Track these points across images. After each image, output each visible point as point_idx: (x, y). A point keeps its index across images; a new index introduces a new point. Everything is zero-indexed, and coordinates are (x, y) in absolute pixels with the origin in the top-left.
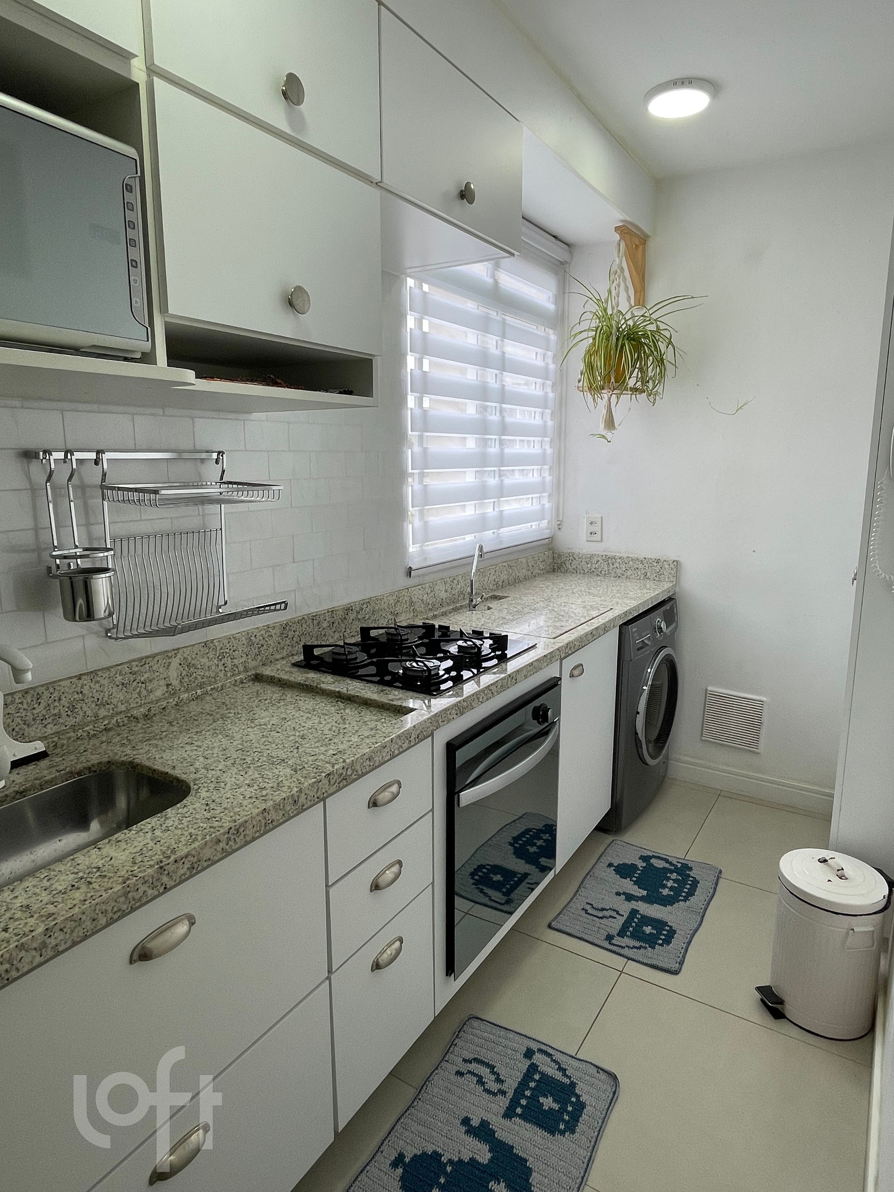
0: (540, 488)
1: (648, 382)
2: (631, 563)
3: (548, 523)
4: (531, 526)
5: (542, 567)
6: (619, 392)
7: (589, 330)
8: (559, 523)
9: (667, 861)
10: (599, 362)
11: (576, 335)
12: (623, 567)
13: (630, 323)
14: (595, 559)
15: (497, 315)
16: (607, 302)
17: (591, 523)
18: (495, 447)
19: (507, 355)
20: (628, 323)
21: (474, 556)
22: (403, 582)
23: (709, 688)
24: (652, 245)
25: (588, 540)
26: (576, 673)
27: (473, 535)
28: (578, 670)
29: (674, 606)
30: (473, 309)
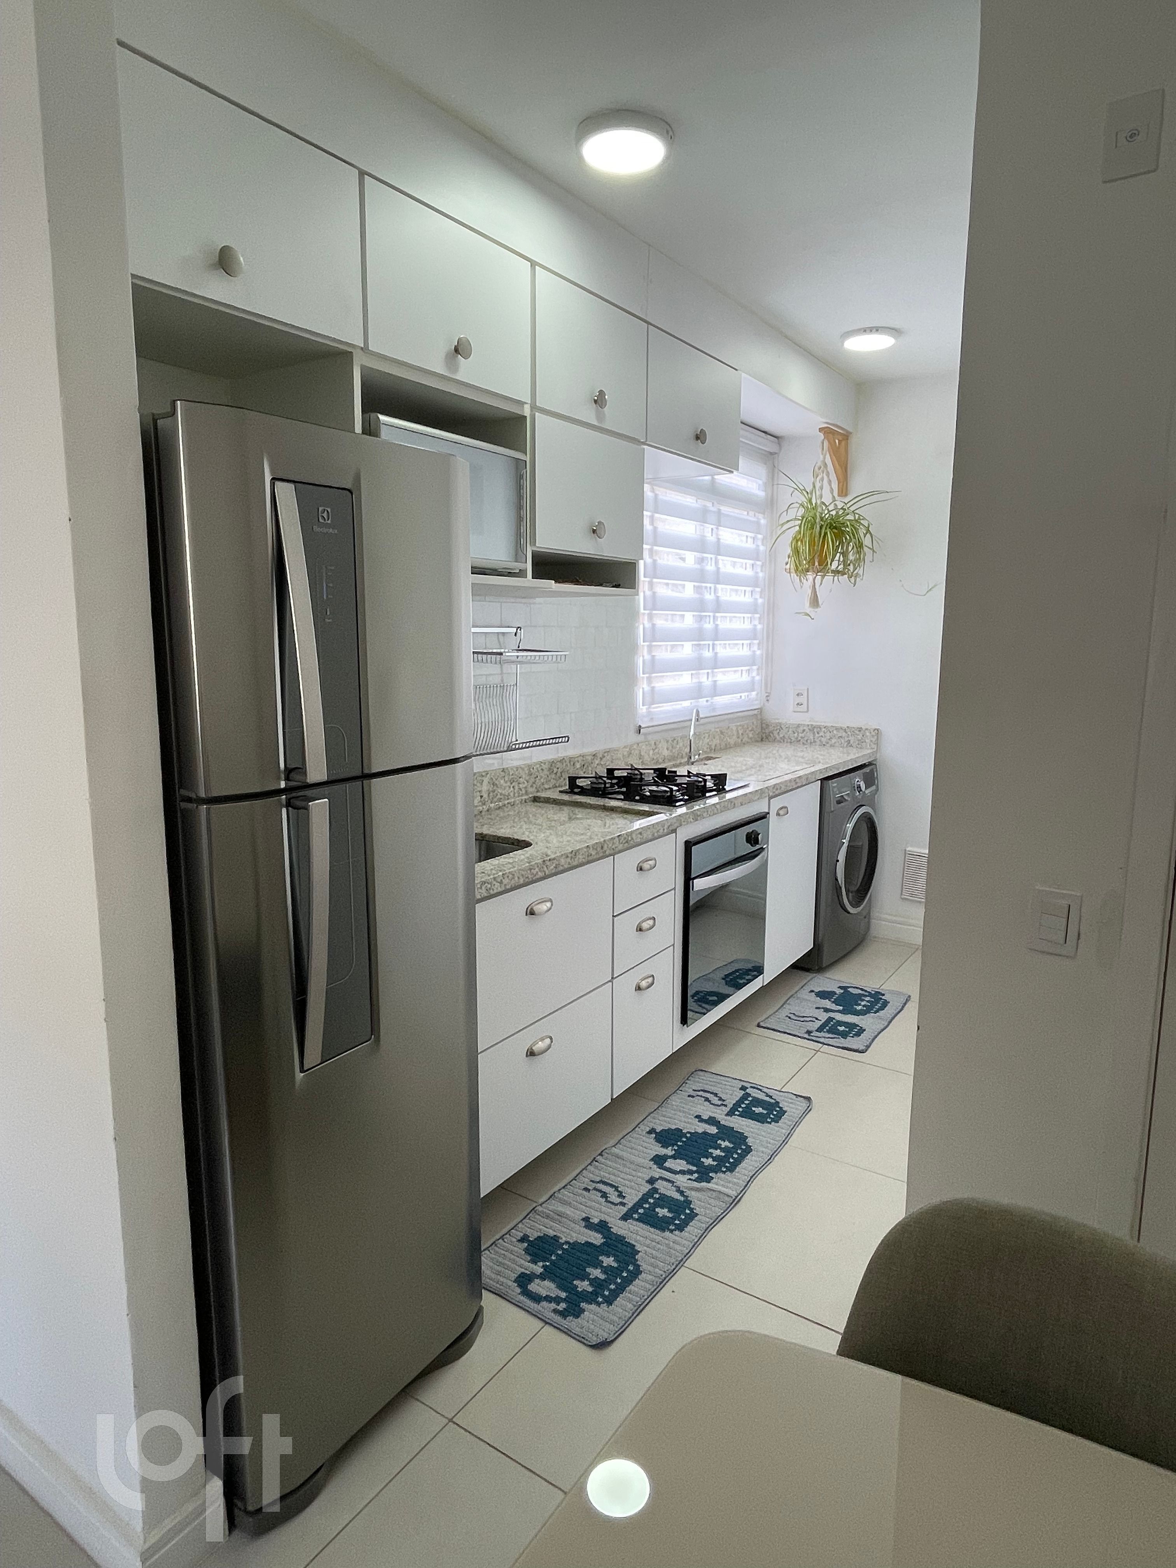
0: (750, 662)
1: (849, 565)
2: (835, 732)
3: (757, 694)
4: (741, 697)
5: (751, 735)
6: (822, 574)
7: (796, 519)
8: (767, 694)
9: (862, 989)
10: (804, 548)
11: (783, 525)
12: (828, 735)
13: (834, 513)
14: (801, 728)
15: (713, 506)
16: (812, 494)
17: (798, 695)
18: (709, 623)
19: (721, 541)
20: (831, 513)
21: (691, 720)
22: (633, 738)
23: (907, 849)
24: (854, 441)
25: (796, 710)
26: (781, 812)
27: (690, 701)
28: (783, 811)
29: (875, 770)
30: (693, 503)
